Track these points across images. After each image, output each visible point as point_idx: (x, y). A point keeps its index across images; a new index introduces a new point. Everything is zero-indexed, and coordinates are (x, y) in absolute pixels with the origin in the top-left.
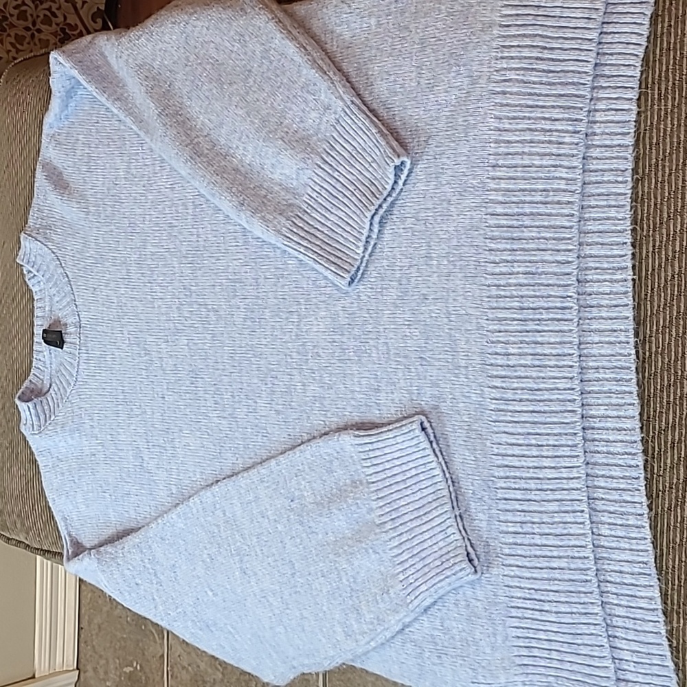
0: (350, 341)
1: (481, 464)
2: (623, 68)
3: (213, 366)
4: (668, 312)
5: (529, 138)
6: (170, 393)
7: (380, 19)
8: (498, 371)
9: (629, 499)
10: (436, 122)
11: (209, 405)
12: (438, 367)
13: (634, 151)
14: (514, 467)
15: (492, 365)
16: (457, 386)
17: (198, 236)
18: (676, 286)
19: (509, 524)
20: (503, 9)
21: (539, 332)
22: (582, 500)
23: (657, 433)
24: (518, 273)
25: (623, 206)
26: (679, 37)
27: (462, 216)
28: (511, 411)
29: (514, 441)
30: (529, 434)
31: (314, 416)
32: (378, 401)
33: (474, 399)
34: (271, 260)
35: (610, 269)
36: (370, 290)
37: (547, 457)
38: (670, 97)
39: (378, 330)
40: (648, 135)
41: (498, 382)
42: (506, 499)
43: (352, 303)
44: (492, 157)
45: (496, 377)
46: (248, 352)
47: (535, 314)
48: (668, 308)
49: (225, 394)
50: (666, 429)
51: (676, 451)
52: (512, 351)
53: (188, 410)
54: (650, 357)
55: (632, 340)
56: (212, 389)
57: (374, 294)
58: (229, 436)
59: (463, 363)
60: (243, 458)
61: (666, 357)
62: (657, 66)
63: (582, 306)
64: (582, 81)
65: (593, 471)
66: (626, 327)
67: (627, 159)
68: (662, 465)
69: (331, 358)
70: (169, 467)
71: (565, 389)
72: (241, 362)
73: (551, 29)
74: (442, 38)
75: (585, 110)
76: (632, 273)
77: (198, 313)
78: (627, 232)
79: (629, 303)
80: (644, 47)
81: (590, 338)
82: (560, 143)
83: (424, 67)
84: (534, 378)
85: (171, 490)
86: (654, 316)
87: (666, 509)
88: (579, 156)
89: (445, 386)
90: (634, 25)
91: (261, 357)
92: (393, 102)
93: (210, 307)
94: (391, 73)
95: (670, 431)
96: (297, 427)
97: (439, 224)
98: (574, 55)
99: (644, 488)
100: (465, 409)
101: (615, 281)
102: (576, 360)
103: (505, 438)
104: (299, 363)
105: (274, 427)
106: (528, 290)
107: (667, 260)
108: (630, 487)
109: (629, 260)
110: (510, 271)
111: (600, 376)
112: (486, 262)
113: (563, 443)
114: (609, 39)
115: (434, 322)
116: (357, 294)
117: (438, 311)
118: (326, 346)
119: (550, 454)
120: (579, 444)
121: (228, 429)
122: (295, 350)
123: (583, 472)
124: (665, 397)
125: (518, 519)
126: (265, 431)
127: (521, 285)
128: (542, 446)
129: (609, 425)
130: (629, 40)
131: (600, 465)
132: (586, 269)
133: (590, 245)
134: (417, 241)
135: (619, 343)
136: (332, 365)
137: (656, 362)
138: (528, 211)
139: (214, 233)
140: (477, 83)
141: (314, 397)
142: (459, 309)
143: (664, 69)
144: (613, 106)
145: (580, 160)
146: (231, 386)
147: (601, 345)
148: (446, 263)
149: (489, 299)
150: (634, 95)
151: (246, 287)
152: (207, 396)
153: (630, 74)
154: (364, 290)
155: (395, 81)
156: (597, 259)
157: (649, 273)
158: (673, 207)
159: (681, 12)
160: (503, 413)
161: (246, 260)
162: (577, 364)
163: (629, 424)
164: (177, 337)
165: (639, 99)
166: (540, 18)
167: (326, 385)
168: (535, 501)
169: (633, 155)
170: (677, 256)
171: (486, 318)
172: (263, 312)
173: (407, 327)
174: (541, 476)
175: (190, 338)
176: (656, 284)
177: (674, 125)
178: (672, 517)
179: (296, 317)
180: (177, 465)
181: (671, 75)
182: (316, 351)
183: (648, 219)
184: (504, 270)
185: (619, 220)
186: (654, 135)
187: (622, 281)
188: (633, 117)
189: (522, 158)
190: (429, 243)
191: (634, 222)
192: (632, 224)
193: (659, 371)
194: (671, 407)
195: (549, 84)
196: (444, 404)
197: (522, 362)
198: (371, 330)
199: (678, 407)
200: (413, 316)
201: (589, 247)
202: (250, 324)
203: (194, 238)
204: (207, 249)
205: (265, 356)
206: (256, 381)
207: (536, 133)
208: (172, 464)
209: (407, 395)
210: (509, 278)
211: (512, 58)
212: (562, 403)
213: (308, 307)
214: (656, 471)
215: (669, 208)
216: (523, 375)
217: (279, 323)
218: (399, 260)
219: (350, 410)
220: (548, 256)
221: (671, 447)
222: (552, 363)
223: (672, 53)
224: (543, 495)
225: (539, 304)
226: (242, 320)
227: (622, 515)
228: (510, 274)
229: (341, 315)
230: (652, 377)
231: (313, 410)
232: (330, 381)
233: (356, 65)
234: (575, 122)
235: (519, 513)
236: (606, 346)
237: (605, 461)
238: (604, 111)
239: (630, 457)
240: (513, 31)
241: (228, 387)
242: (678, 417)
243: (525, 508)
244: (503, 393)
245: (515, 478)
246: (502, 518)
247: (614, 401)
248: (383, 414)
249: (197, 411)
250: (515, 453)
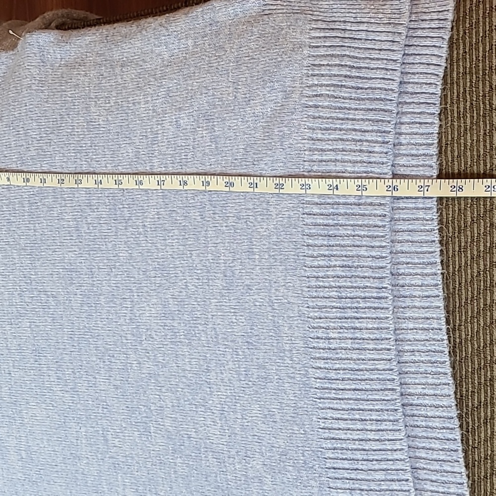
0: (180, 326)
1: (309, 436)
2: (425, 86)
3: (54, 346)
4: (475, 304)
5: (341, 147)
6: (16, 370)
7: (197, 40)
8: (320, 353)
9: (449, 469)
10: (253, 132)
11: (53, 380)
12: (264, 351)
13: (438, 160)
14: (340, 439)
15: (314, 348)
16: (282, 368)
17: (35, 231)
18: (482, 281)
19: (339, 490)
20: (312, 31)
21: (358, 319)
22: (406, 470)
23: (470, 410)
24: (335, 266)
25: (430, 209)
26: (474, 63)
27: (281, 216)
28: (334, 389)
29: (339, 416)
30: (352, 409)
31: (150, 391)
32: (208, 380)
33: (298, 379)
34: (104, 252)
35: (420, 264)
36: (197, 281)
37: (371, 431)
38: (468, 116)
39: (206, 317)
40: (449, 149)
41: (321, 364)
42: (334, 468)
43: (181, 292)
44: (306, 163)
45: (319, 358)
46: (86, 333)
47: (352, 303)
48: (475, 301)
49: (66, 370)
50: (479, 407)
51: (489, 427)
52: (332, 335)
53: (33, 385)
54: (461, 343)
55: (444, 327)
56: (55, 366)
57: (201, 284)
58: (72, 407)
59: (287, 347)
60: (86, 427)
61: (475, 343)
62: (455, 88)
63: (395, 296)
64: (389, 98)
65: (414, 443)
66: (438, 315)
67: (432, 167)
68: (476, 438)
69: (164, 340)
70: (18, 435)
71: (384, 370)
72: (80, 342)
73: (358, 50)
74: (255, 57)
75: (392, 123)
76: (441, 268)
77: (39, 298)
78: (435, 232)
79: (440, 294)
80: (444, 68)
81: (404, 325)
82: (370, 152)
83: (240, 83)
84: (355, 360)
85: (21, 455)
86: (463, 308)
87: (482, 477)
88: (389, 164)
89: (271, 367)
90: (434, 48)
91: (98, 338)
92: (212, 114)
93: (49, 293)
94: (210, 88)
95: (482, 409)
96: (134, 400)
97: (259, 222)
98: (380, 74)
99: (463, 459)
100: (289, 388)
101: (426, 275)
102: (392, 344)
103: (330, 414)
104: (133, 344)
105: (113, 400)
106: (345, 281)
107: (472, 258)
108: (449, 458)
109: (438, 256)
110: (328, 265)
111: (416, 359)
112: (305, 256)
113: (386, 417)
114: (410, 59)
115: (258, 310)
116: (185, 284)
117: (262, 300)
118: (159, 329)
119: (374, 427)
120: (399, 419)
121: (71, 401)
122: (129, 332)
123: (405, 444)
124: (476, 378)
125: (347, 486)
126: (105, 404)
127: (338, 277)
128: (365, 420)
129: (427, 402)
130: (430, 61)
131: (420, 438)
132: (398, 263)
133: (401, 242)
134: (239, 237)
135: (432, 330)
136: (165, 346)
137: (467, 348)
138: (342, 211)
139: (49, 227)
140: (290, 97)
141: (149, 374)
142: (281, 298)
143: (462, 90)
144: (418, 120)
145: (389, 168)
146: (72, 363)
147: (415, 331)
148: (267, 257)
149: (309, 289)
150: (436, 110)
151: (82, 276)
152: (50, 372)
153: (431, 92)
154: (191, 281)
155: (213, 95)
156: (408, 255)
157: (456, 269)
158: (476, 212)
159: (474, 40)
160: (327, 391)
161: (80, 252)
162: (394, 348)
163: (445, 402)
164: (20, 320)
165: (440, 114)
166: (346, 40)
167: (160, 364)
168: (362, 470)
169: (438, 163)
170: (482, 255)
171: (307, 305)
172: (98, 298)
173: (233, 314)
174: (367, 448)
175: (32, 321)
176: (463, 279)
177: (473, 140)
178: (488, 485)
179: (130, 303)
180: (26, 433)
181: (468, 96)
182: (149, 333)
183: (453, 223)
184: (322, 263)
185: (427, 220)
186: (456, 148)
187: (433, 275)
188: (436, 129)
189: (335, 165)
190: (251, 239)
191: (441, 222)
192: (438, 224)
193: (469, 356)
194: (483, 387)
195: (358, 99)
196: (271, 384)
197: (343, 345)
198: (199, 316)
199: (489, 388)
200: (238, 304)
201: (400, 245)
202: (87, 308)
203: (31, 233)
204: (44, 241)
205: (102, 337)
206: (95, 359)
207: (347, 143)
208: (21, 433)
209: (235, 376)
210: (327, 271)
211: (323, 75)
212: (382, 382)
213: (140, 294)
214: (471, 443)
215: (472, 213)
216: (343, 356)
217: (114, 308)
218: (223, 254)
219: (182, 387)
220: (363, 252)
221: (484, 423)
222: (371, 346)
223: (468, 77)
224: (370, 465)
225: (356, 293)
226: (79, 305)
227: (443, 483)
228: (327, 267)
229: (171, 303)
230: (463, 361)
231: (148, 385)
232: (164, 360)
233: (175, 81)
234: (384, 134)
235: (348, 481)
236: (420, 332)
237: (424, 434)
238: (408, 124)
239: (448, 431)
240: (322, 51)
241: (69, 364)
242: (489, 396)
243: (353, 476)
244: (326, 373)
245: (342, 449)
246: (331, 485)
247: (430, 381)
248: (213, 392)
249: (42, 385)
250: (340, 427)
